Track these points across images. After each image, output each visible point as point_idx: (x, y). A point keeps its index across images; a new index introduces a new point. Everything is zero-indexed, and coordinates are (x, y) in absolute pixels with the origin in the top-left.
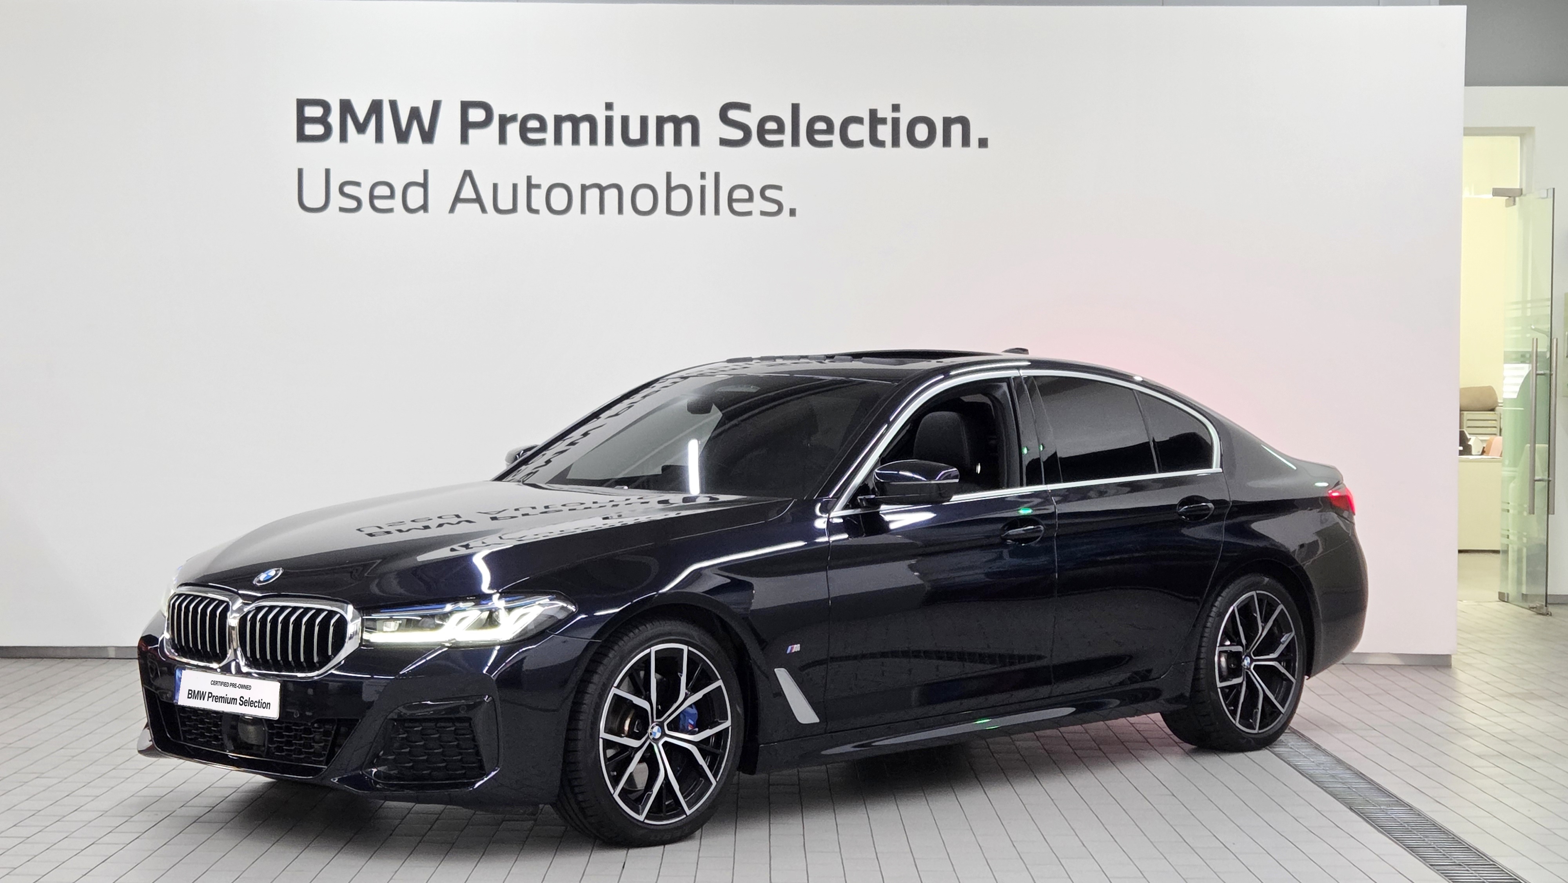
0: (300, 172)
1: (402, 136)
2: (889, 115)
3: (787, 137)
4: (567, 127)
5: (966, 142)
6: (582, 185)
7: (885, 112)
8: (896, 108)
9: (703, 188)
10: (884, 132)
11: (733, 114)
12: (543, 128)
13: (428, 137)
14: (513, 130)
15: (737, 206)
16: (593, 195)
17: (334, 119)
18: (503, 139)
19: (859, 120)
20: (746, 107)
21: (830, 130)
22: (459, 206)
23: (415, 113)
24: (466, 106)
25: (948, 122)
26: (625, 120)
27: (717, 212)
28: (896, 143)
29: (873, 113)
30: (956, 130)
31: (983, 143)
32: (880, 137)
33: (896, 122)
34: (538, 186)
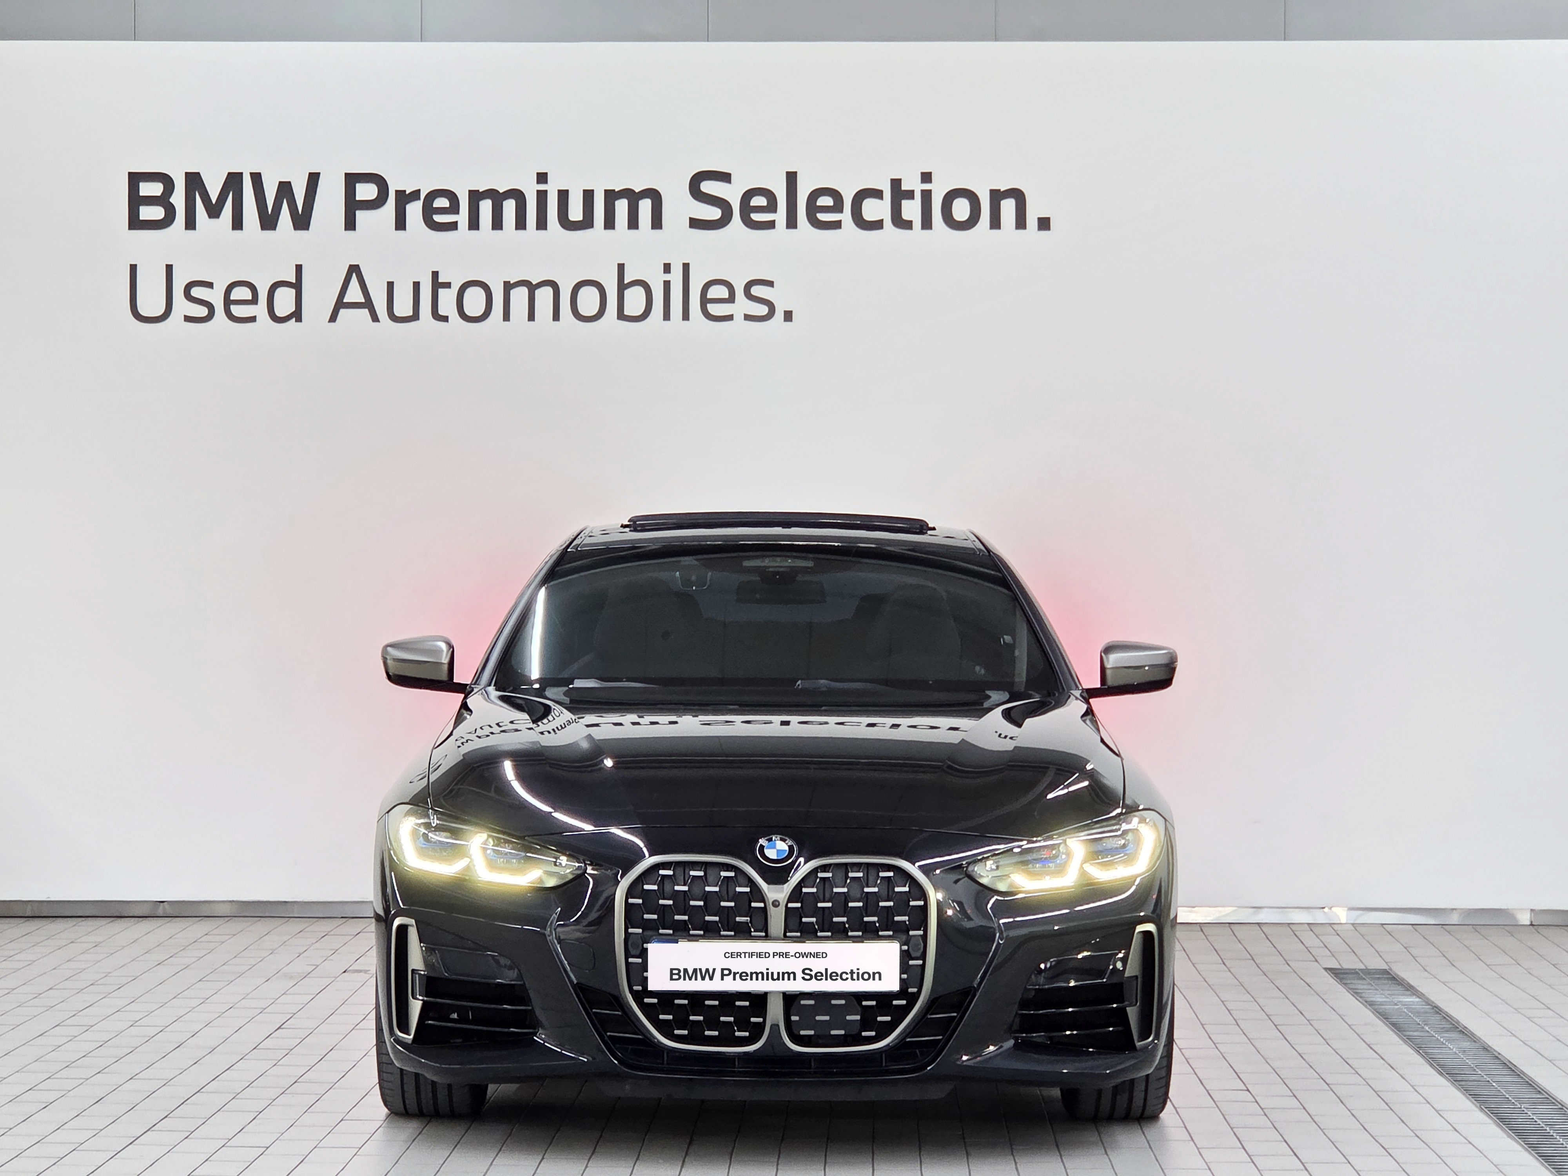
0: (133, 268)
1: (268, 222)
2: (918, 187)
3: (780, 216)
4: (486, 207)
5: (1021, 223)
6: (505, 283)
7: (912, 183)
8: (926, 177)
9: (667, 284)
10: (911, 210)
11: (708, 187)
12: (454, 208)
13: (302, 221)
14: (414, 210)
15: (715, 309)
16: (520, 296)
17: (178, 199)
18: (401, 223)
19: (877, 194)
20: (725, 177)
21: (838, 207)
22: (343, 312)
23: (285, 189)
24: (352, 179)
25: (997, 196)
26: (563, 195)
27: (686, 316)
28: (927, 223)
29: (896, 183)
30: (1008, 207)
31: (1044, 224)
32: (906, 216)
33: (927, 196)
34: (448, 285)
